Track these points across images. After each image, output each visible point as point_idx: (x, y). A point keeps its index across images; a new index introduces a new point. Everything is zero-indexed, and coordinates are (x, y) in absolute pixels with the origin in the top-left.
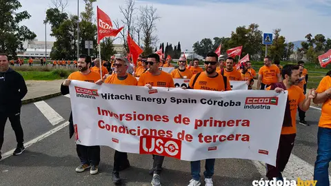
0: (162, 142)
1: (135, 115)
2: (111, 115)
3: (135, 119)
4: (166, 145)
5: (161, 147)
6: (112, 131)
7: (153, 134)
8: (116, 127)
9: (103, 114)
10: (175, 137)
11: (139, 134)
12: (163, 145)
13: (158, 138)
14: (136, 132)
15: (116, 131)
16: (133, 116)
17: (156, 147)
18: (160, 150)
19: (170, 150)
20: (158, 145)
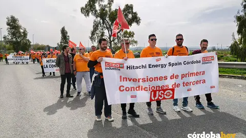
0: (163, 92)
1: (147, 79)
2: (130, 81)
3: (147, 81)
4: (165, 93)
5: (162, 95)
6: (131, 91)
7: (158, 89)
8: (134, 87)
9: (124, 81)
10: (170, 87)
11: (150, 90)
12: (163, 94)
13: (161, 90)
14: (148, 89)
15: (134, 90)
16: (146, 80)
17: (159, 96)
18: (161, 97)
19: (167, 95)
20: (160, 94)
